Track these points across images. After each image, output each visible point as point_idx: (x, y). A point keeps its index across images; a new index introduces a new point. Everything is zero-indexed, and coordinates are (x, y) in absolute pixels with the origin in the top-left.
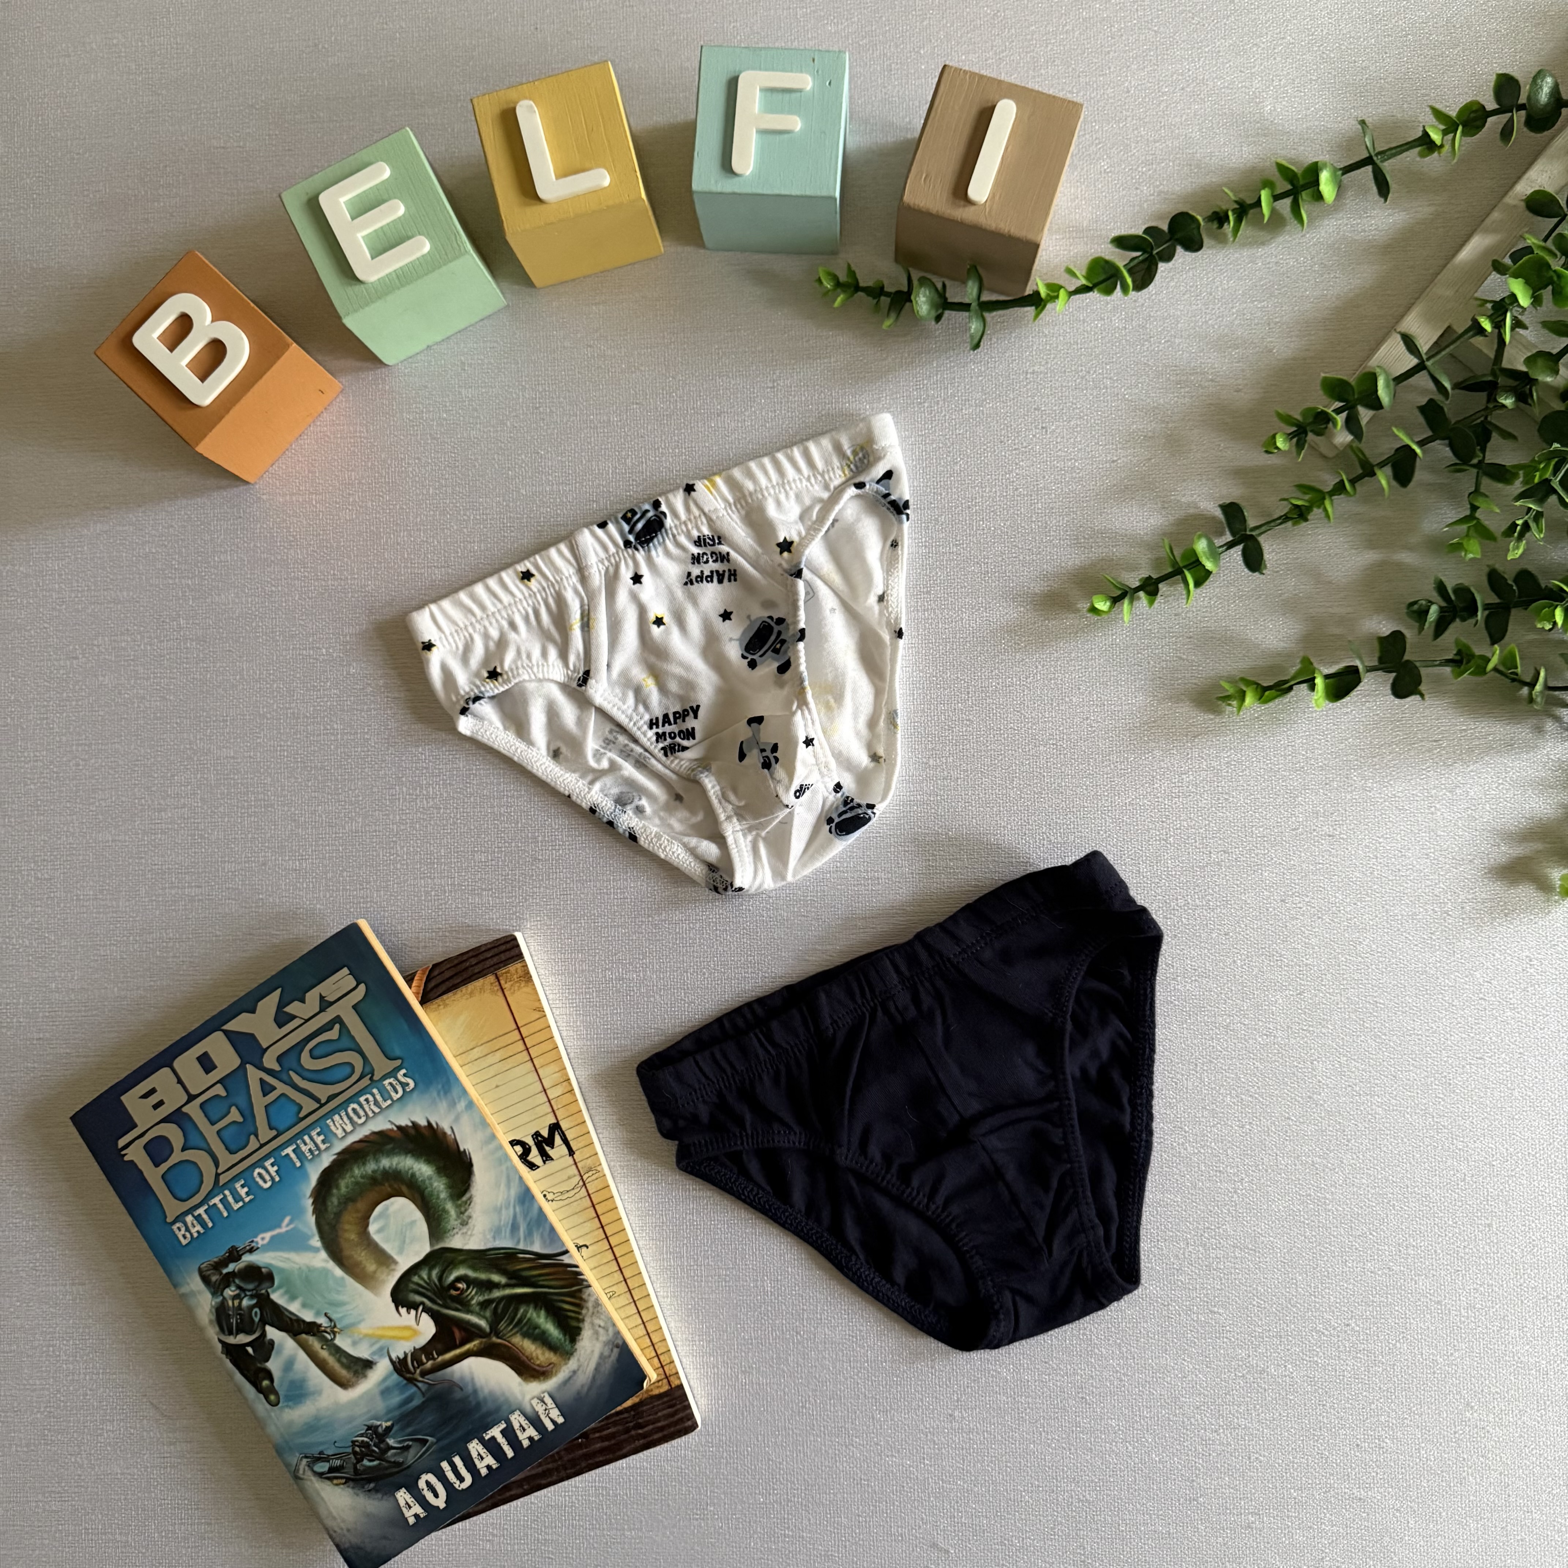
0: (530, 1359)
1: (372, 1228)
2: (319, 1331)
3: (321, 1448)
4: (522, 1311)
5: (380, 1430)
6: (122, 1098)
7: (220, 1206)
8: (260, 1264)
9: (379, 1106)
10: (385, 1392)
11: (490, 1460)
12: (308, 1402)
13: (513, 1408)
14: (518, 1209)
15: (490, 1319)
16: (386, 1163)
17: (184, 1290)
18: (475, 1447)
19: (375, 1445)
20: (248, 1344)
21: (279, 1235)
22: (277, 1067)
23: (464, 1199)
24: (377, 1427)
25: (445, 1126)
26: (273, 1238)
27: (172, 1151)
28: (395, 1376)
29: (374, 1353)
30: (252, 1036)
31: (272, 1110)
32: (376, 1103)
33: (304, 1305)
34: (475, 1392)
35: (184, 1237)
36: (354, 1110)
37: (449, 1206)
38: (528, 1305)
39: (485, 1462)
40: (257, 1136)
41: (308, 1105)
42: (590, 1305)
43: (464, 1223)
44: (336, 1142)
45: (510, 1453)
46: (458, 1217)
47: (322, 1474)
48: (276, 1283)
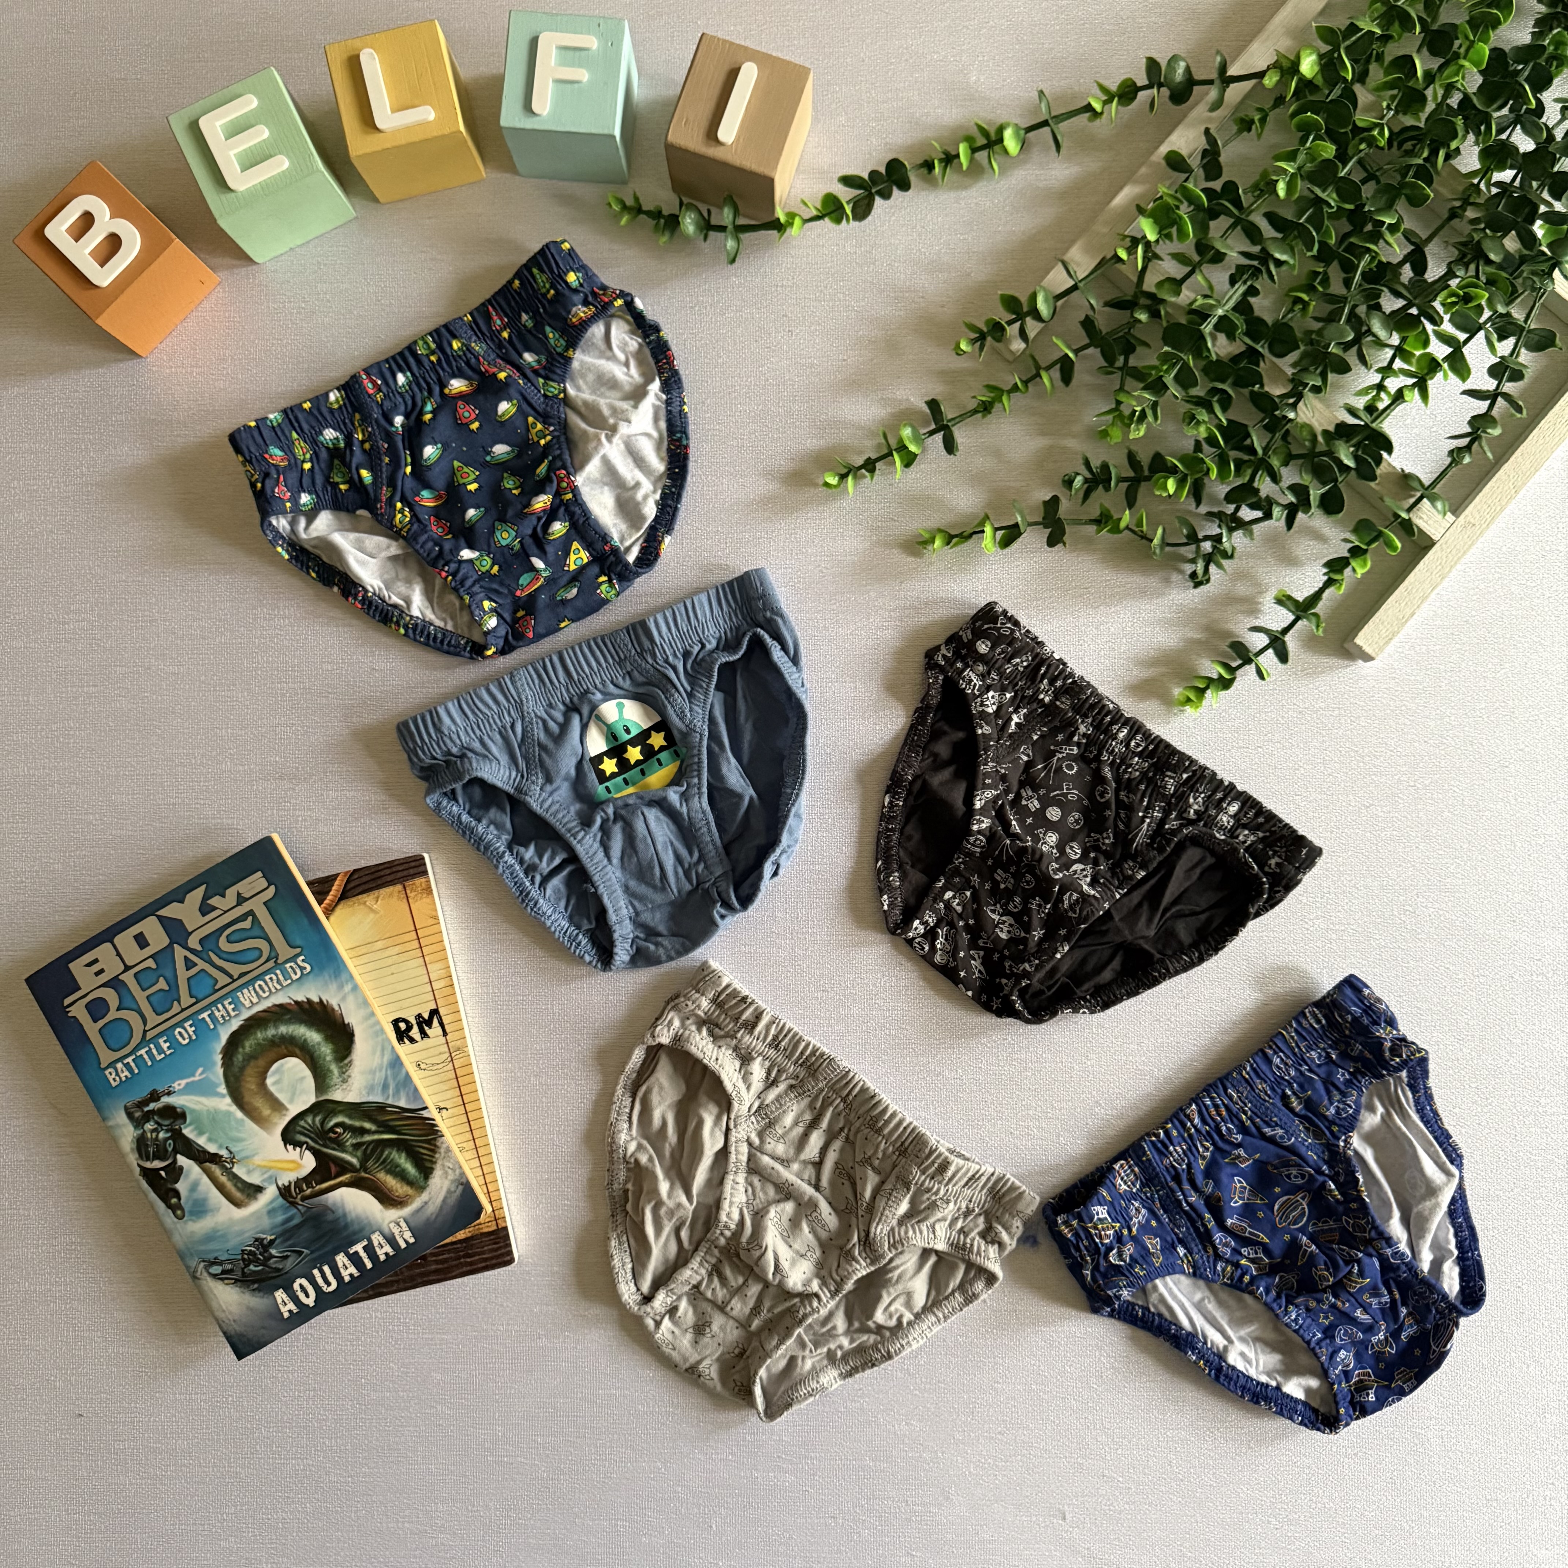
0: (390, 1190)
1: (269, 1081)
2: (220, 1161)
3: (216, 1255)
4: (386, 1153)
5: (265, 1242)
6: (71, 966)
7: (146, 1056)
8: (176, 1105)
9: (281, 984)
10: (271, 1212)
11: (352, 1270)
12: (208, 1217)
13: (374, 1228)
14: (389, 1072)
15: (360, 1158)
16: (283, 1029)
17: (111, 1123)
18: (341, 1259)
19: (261, 1254)
20: (162, 1169)
21: (193, 1082)
22: (199, 948)
23: (346, 1061)
24: (263, 1239)
25: (334, 1002)
26: (187, 1084)
27: (108, 1010)
28: (280, 1199)
29: (264, 1181)
30: (180, 921)
31: (192, 982)
32: (278, 981)
33: (210, 1140)
34: (345, 1215)
35: (114, 1080)
36: (260, 986)
38: (392, 1148)
39: (349, 1271)
40: (179, 1002)
41: (223, 980)
42: (442, 1151)
43: (344, 1081)
44: (243, 1010)
45: (369, 1265)
46: (340, 1076)
47: (216, 1275)
48: (188, 1121)
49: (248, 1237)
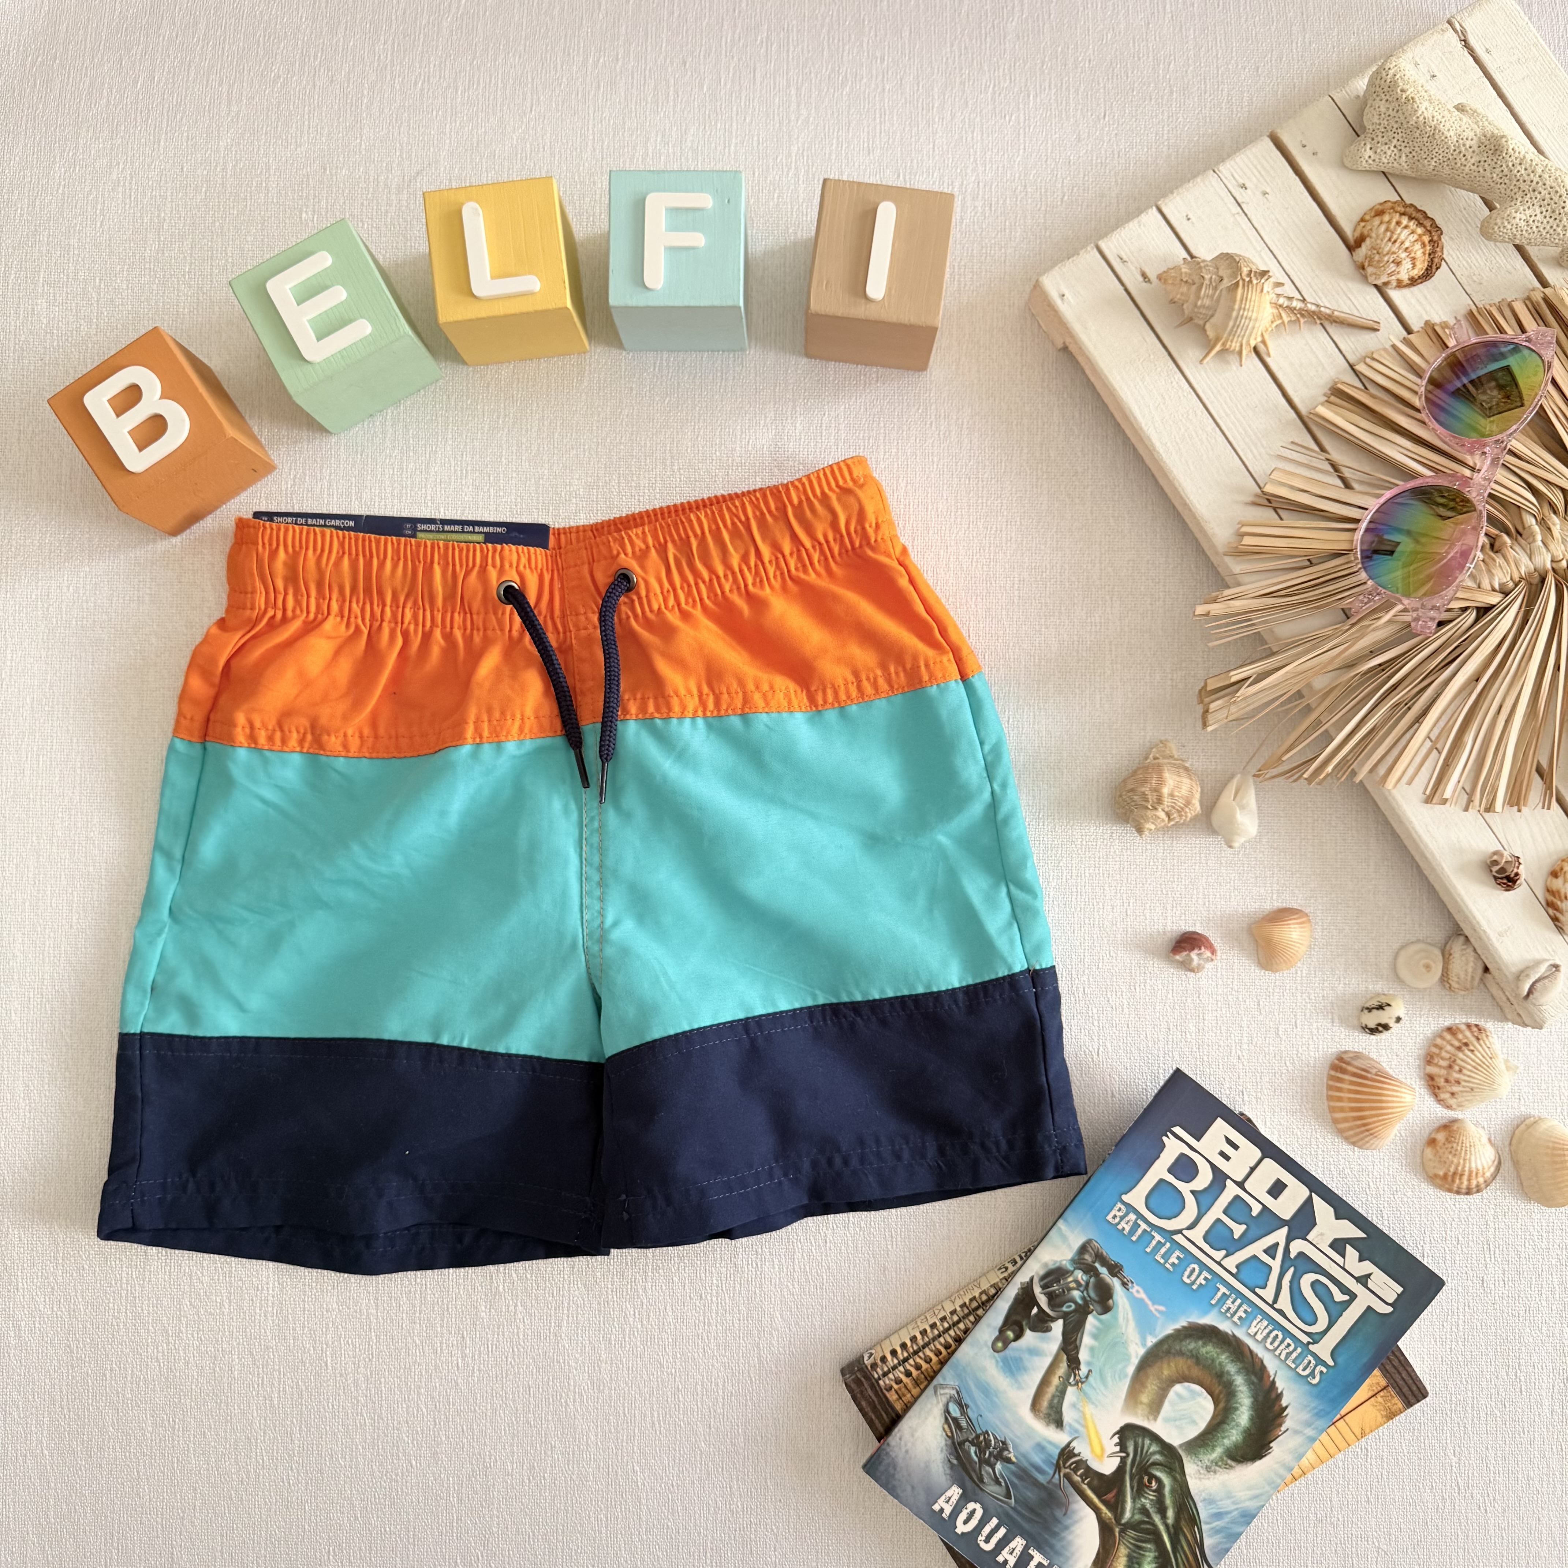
1: (1178, 1388)
2: (1073, 1369)
3: (970, 1403)
4: (1149, 1546)
5: (1005, 1453)
6: (1219, 1120)
7: (1154, 1243)
8: (1115, 1297)
9: (1286, 1358)
10: (1040, 1447)
11: (1012, 1561)
12: (1008, 1380)
14: (1235, 1513)
15: (1133, 1520)
16: (1239, 1381)
18: (1018, 1543)
19: (990, 1453)
21: (1146, 1305)
22: (1292, 1255)
23: (1229, 1462)
24: (1007, 1450)
25: (1288, 1424)
26: (1142, 1300)
27: (1188, 1182)
28: (1057, 1452)
29: (1070, 1425)
30: (1314, 1223)
31: (1254, 1263)
32: (1289, 1355)
33: (1092, 1349)
34: (1067, 1528)
35: (1115, 1217)
36: (1277, 1335)
37: (1219, 1451)
38: (1155, 1551)
39: (1009, 1557)
40: (1226, 1256)
41: (1268, 1293)
43: (1208, 1469)
44: (1244, 1329)
46: (1212, 1462)
47: (949, 1413)
48: (1103, 1317)
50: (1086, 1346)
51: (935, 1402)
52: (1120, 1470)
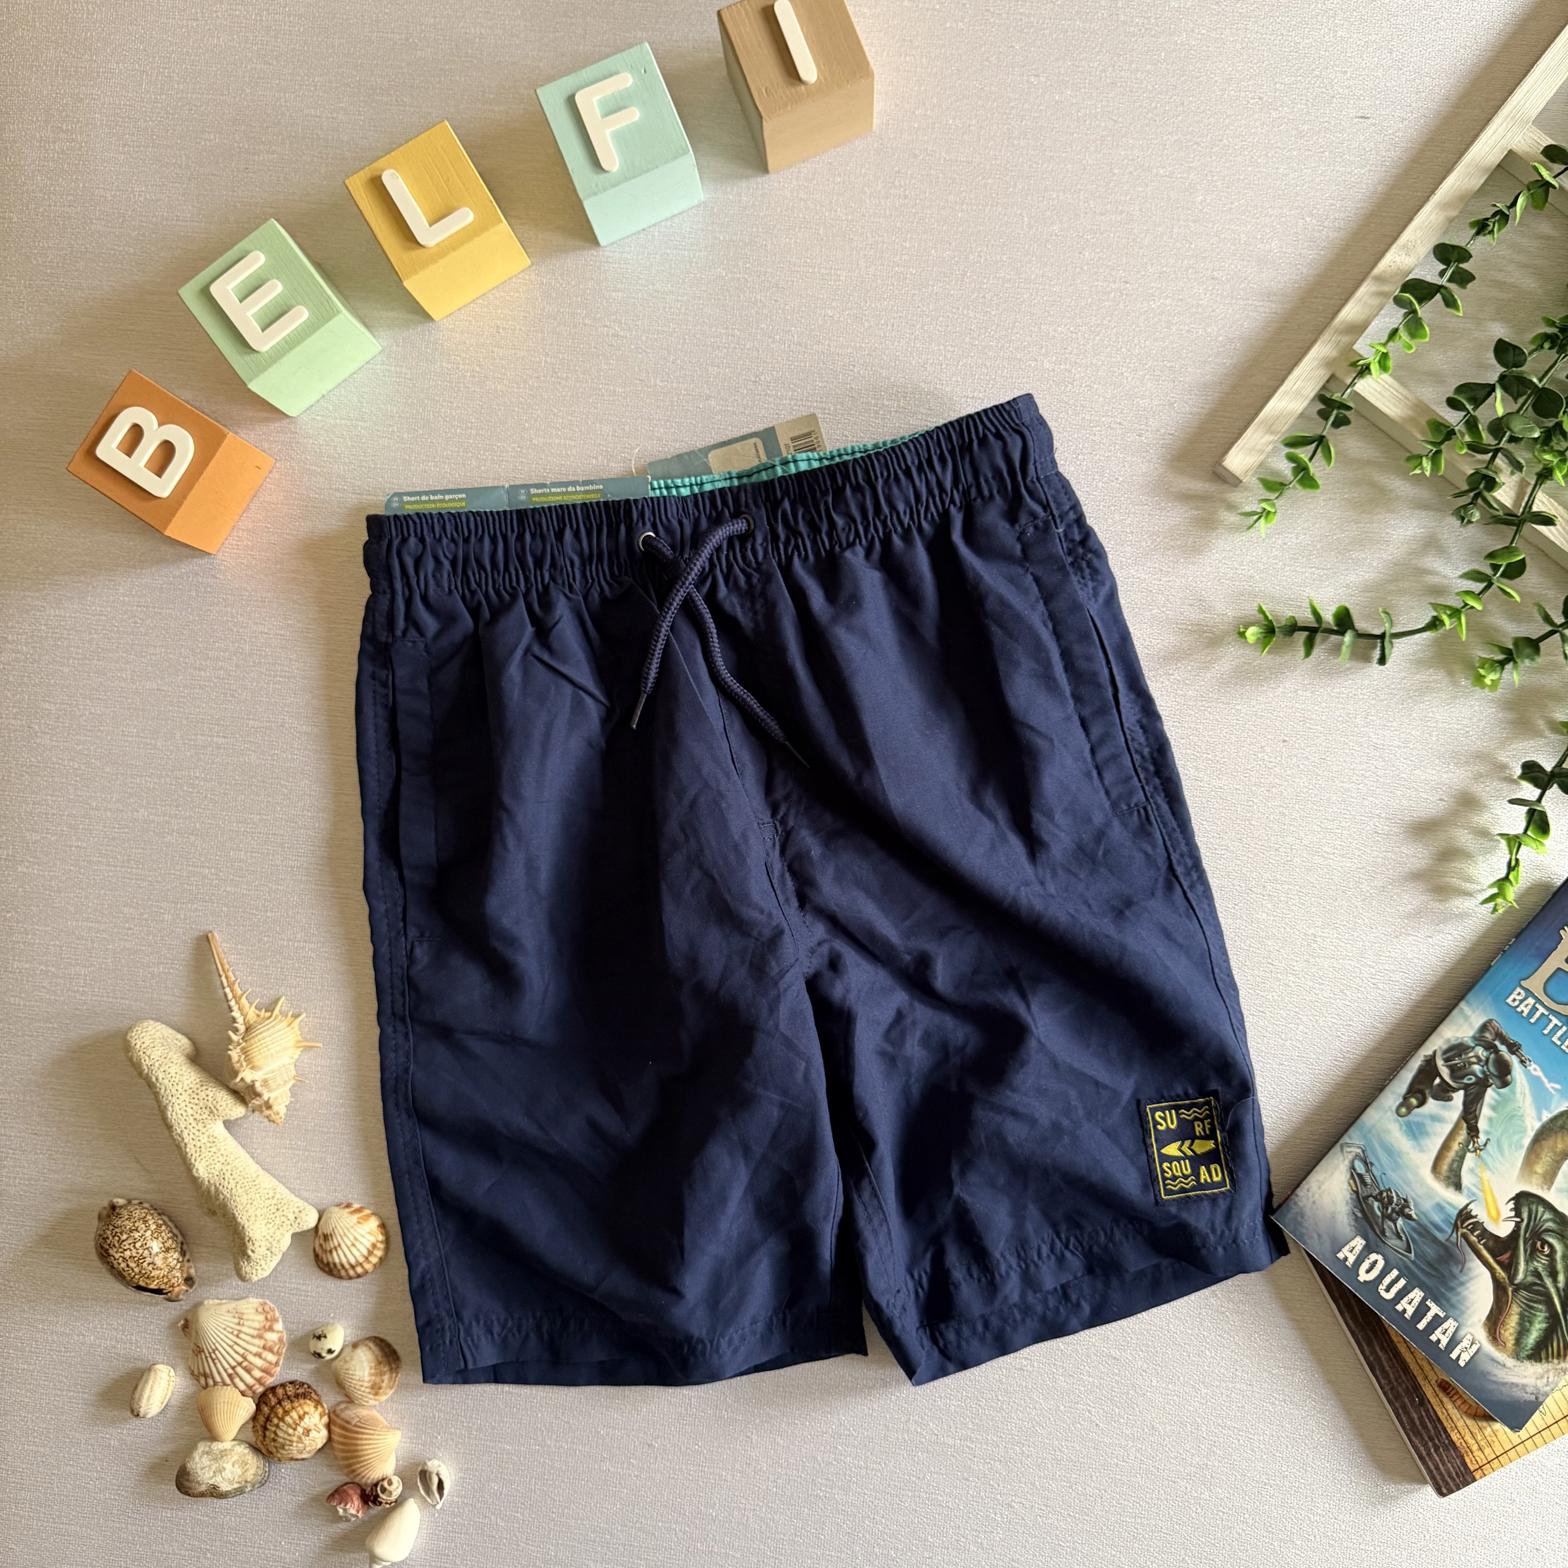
0: (1504, 1323)
2: (1472, 1137)
3: (1375, 1162)
4: (1540, 1307)
5: (1407, 1210)
7: (1551, 1026)
8: (1513, 1073)
10: (1439, 1207)
11: (1410, 1311)
12: (1410, 1142)
13: (1460, 1320)
15: (1525, 1281)
18: (1417, 1295)
19: (1393, 1209)
20: (1441, 1078)
21: (1542, 1082)
24: (1409, 1207)
26: (1538, 1078)
29: (1468, 1189)
33: (1490, 1120)
34: (1462, 1284)
35: (1514, 1000)
38: (1546, 1312)
39: (1408, 1306)
42: (1562, 1364)
45: (1421, 1326)
47: (1354, 1169)
48: (1502, 1090)
49: (1405, 1191)
50: (1485, 1116)
51: (1341, 1158)
52: (1515, 1235)
